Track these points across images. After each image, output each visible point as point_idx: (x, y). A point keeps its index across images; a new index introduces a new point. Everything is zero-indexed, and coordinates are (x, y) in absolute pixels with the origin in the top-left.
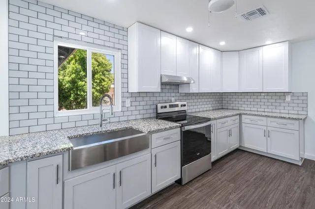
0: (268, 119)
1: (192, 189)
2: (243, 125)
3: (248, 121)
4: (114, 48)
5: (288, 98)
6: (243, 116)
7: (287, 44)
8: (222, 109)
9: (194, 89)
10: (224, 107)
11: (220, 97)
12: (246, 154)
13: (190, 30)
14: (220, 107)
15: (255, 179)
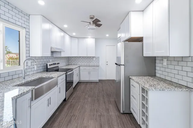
0: (90, 67)
1: (71, 100)
2: (81, 72)
3: (83, 69)
4: (21, 26)
5: (94, 59)
6: (81, 67)
7: (94, 39)
8: (69, 65)
10: (70, 64)
12: (82, 83)
13: (66, 26)
14: (68, 64)
15: (89, 90)
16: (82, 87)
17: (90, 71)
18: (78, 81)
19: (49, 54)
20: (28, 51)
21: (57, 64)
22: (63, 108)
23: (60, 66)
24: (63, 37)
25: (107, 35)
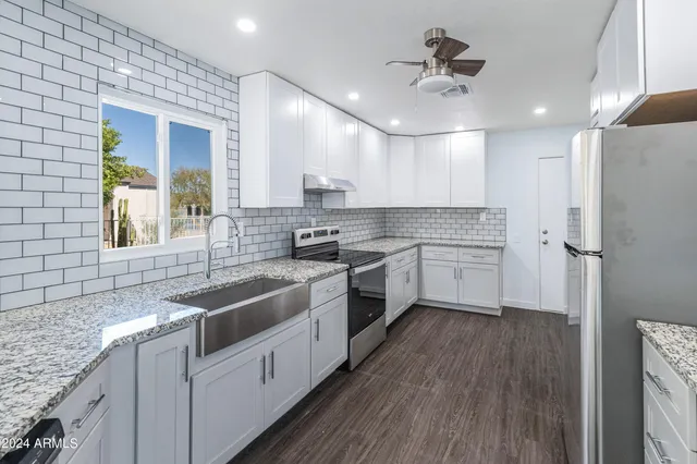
0: (460, 249)
1: (367, 373)
2: (424, 263)
3: (431, 255)
4: (214, 116)
5: (483, 217)
6: (424, 248)
8: (385, 237)
9: (351, 202)
10: (388, 234)
11: (381, 215)
12: (428, 311)
13: (354, 96)
14: (383, 234)
15: (450, 344)
16: (426, 325)
17: (462, 265)
18: (410, 302)
19: (296, 200)
20: (236, 191)
21: (332, 233)
22: (333, 396)
23: (344, 242)
24: (357, 140)
25: (540, 111)
